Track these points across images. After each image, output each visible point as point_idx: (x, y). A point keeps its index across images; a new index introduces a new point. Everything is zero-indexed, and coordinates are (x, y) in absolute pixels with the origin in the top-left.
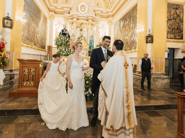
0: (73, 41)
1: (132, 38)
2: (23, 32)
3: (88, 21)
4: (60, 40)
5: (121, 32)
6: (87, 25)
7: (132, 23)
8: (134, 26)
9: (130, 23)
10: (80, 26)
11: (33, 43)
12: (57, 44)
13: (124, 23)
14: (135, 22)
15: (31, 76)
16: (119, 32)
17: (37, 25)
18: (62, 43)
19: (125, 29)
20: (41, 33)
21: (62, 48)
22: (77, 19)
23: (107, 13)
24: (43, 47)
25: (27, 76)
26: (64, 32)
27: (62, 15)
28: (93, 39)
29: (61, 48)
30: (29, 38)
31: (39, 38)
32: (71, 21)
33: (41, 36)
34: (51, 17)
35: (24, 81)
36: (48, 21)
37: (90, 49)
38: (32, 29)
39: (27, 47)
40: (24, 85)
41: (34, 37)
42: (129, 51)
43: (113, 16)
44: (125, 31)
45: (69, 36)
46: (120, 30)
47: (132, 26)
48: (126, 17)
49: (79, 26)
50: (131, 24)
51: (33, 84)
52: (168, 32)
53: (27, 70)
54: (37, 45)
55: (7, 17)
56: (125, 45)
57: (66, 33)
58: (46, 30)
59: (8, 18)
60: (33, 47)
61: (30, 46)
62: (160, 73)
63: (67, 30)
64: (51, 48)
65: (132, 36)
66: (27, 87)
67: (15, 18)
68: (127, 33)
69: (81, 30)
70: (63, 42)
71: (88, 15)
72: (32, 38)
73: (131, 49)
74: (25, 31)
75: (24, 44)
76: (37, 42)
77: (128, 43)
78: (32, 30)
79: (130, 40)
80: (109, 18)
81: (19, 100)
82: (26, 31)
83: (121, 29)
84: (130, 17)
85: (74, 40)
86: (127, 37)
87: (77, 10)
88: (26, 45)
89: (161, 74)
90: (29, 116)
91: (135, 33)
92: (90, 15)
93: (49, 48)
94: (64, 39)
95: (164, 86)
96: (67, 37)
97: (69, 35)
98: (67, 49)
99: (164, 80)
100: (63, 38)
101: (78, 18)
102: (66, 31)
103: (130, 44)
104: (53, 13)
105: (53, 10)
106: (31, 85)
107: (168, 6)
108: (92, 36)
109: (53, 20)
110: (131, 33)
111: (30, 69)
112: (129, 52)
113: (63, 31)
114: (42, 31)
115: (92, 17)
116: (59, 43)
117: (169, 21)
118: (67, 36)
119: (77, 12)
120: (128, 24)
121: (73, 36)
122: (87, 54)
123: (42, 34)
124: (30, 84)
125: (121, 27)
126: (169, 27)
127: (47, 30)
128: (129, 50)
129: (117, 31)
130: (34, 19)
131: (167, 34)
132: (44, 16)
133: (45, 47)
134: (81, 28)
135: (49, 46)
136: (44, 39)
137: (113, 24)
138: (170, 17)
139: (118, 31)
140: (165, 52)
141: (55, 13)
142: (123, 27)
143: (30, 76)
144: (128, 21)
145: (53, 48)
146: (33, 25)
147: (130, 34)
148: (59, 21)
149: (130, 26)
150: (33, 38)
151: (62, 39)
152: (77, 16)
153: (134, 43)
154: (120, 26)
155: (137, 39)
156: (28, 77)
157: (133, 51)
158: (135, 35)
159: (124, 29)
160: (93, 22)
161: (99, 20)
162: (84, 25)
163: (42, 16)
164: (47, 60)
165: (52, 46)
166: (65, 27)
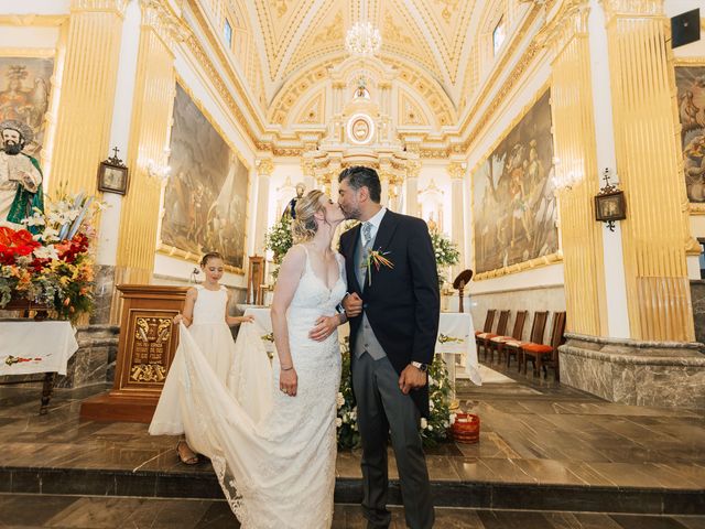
1: (539, 214)
2: (164, 210)
4: (283, 232)
5: (496, 199)
7: (535, 159)
8: (542, 170)
9: (528, 161)
11: (200, 247)
12: (274, 248)
13: (505, 165)
14: (545, 154)
15: (158, 345)
16: (490, 200)
17: (216, 191)
19: (511, 184)
20: (229, 212)
23: (445, 138)
24: (236, 261)
25: (145, 344)
27: (297, 159)
30: (184, 229)
31: (221, 232)
32: (324, 171)
33: (227, 223)
34: (264, 166)
35: (134, 364)
36: (254, 177)
38: (196, 202)
39: (176, 255)
40: (135, 377)
41: (205, 227)
42: (531, 263)
43: (465, 146)
44: (509, 192)
46: (491, 191)
47: (537, 171)
48: (510, 144)
50: (530, 164)
51: (164, 374)
52: (692, 174)
53: (146, 324)
55: (113, 160)
56: (515, 243)
58: (245, 206)
59: (114, 164)
61: (188, 255)
62: (675, 344)
64: (259, 263)
65: (536, 206)
66: (145, 386)
68: (517, 197)
71: (377, 147)
73: (537, 255)
74: (172, 207)
75: (166, 247)
76: (215, 243)
77: (523, 232)
79: (533, 222)
80: (453, 157)
81: (106, 433)
82: (176, 205)
83: (496, 186)
84: (525, 141)
86: (518, 214)
87: (343, 134)
88: (173, 250)
89: (677, 347)
90: (118, 500)
91: (547, 193)
92: (385, 147)
93: (254, 263)
95: (698, 399)
99: (695, 372)
101: (344, 160)
103: (533, 237)
104: (269, 154)
105: (267, 144)
106: (158, 379)
107: (677, 79)
109: (269, 174)
110: (532, 194)
111: (157, 319)
112: (532, 265)
113: (293, 203)
114: (233, 211)
115: (390, 155)
116: (279, 242)
117: (689, 134)
119: (343, 141)
120: (518, 167)
123: (232, 219)
124: (155, 373)
125: (496, 179)
126: (693, 158)
127: (249, 205)
128: (530, 258)
129: (483, 196)
130: (203, 170)
131: (689, 184)
132: (241, 163)
133: (241, 259)
135: (256, 257)
136: (237, 235)
137: (469, 174)
138: (694, 117)
139: (486, 197)
140: (688, 258)
141: (275, 152)
142: (502, 178)
143: (155, 345)
144: (519, 157)
145: (266, 263)
146: (200, 187)
147: (530, 200)
148: (288, 178)
149: (526, 170)
150: (199, 230)
151: (288, 228)
152: (340, 155)
153: (549, 230)
154: (491, 179)
155: (556, 214)
156: (150, 347)
157: (547, 262)
158: (549, 201)
159: (505, 184)
160: (397, 170)
161: (416, 164)
163: (234, 162)
164: (248, 302)
165: (262, 258)
166: (300, 191)
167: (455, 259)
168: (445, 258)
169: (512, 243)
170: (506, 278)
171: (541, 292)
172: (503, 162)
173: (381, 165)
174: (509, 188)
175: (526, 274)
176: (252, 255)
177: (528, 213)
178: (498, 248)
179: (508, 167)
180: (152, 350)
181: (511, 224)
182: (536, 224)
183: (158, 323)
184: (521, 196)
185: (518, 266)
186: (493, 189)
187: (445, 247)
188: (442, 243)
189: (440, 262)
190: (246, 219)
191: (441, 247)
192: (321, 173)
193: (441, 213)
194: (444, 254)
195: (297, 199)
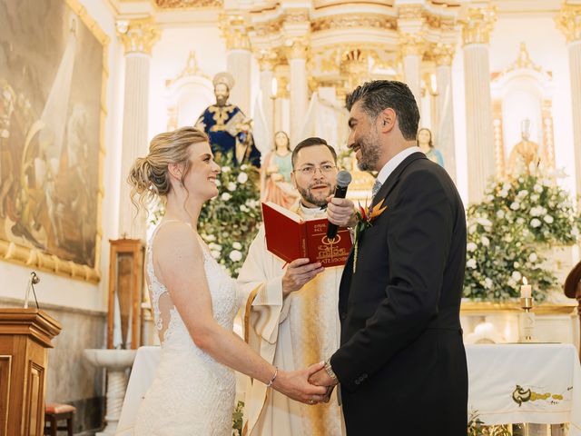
3: (392, 33)
6: (390, 63)
10: (343, 71)
11: (9, 224)
17: (39, 98)
20: (65, 144)
22: (315, 27)
24: (80, 251)
26: (215, 129)
27: (210, 12)
31: (49, 190)
32: (273, 40)
33: (62, 166)
34: (139, 33)
36: (117, 63)
41: (17, 180)
45: (254, 156)
49: (334, 73)
54: (35, 234)
57: (233, 132)
58: (97, 127)
60: (11, 249)
63: (236, 110)
64: (131, 254)
76: (39, 213)
93: (120, 254)
96: (239, 157)
97: (253, 146)
98: (237, 245)
101: (316, 16)
102: (231, 115)
108: (424, 140)
109: (148, 50)
113: (208, 118)
114: (73, 138)
118: (241, 150)
121: (282, 151)
123: (72, 155)
127: (106, 122)
132: (88, 33)
133: (91, 246)
135: (124, 241)
136: (83, 191)
146: (9, 94)
148: (192, 56)
160: (437, 32)
161: (483, 12)
162: (371, 61)
163: (73, 31)
164: (110, 346)
165: (138, 241)
166: (222, 91)
167: (575, 231)
168: (554, 229)
173: (400, 23)
176: (116, 237)
187: (551, 204)
188: (544, 196)
189: (543, 239)
190: (101, 155)
191: (542, 205)
192: (267, 45)
193: (548, 122)
194: (549, 219)
195: (217, 109)
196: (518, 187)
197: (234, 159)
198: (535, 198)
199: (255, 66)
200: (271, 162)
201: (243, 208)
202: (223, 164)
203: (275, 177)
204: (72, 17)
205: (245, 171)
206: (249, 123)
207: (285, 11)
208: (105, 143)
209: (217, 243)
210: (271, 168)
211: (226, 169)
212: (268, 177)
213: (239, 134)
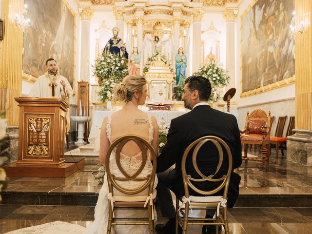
0: (137, 65)
1: (284, 49)
2: (23, 49)
3: (171, 16)
4: (104, 63)
5: (257, 38)
6: (169, 27)
8: (287, 18)
9: (279, 11)
10: (154, 29)
12: (99, 75)
13: (264, 13)
15: (43, 134)
16: (253, 38)
17: (54, 33)
18: (109, 72)
19: (267, 27)
20: (63, 49)
21: (111, 83)
22: (146, 13)
25: (35, 134)
26: (113, 46)
27: (110, 7)
28: (183, 58)
29: (107, 83)
30: (35, 62)
32: (132, 17)
33: (62, 57)
34: (86, 13)
35: (29, 145)
36: (79, 22)
37: (177, 83)
38: (42, 42)
39: (32, 81)
40: (30, 152)
42: (278, 84)
44: (266, 33)
45: (126, 55)
46: (254, 31)
47: (284, 19)
49: (151, 29)
50: (279, 14)
51: (48, 151)
56: (269, 70)
57: (119, 47)
58: (73, 44)
63: (120, 40)
64: (85, 86)
65: (283, 43)
67: (7, 17)
68: (271, 37)
69: (157, 39)
70: (113, 67)
72: (43, 63)
73: (281, 79)
75: (26, 75)
78: (43, 45)
79: (280, 55)
80: (228, 5)
82: (30, 45)
83: (257, 29)
85: (139, 63)
86: (271, 49)
88: (30, 77)
90: (42, 207)
91: (289, 35)
93: (81, 86)
94: (115, 61)
96: (121, 55)
97: (126, 52)
100: (112, 58)
101: (146, 9)
102: (118, 41)
103: (280, 65)
104: (89, 3)
106: (44, 153)
108: (181, 51)
109: (89, 19)
110: (280, 35)
112: (279, 86)
113: (111, 42)
114: (65, 48)
115: (181, 5)
116: (102, 71)
118: (122, 53)
120: (272, 15)
121: (136, 54)
122: (169, 95)
123: (65, 53)
124: (42, 150)
125: (257, 23)
127: (76, 43)
128: (277, 80)
129: (248, 36)
130: (45, 19)
132: (69, 12)
134: (157, 35)
135: (82, 82)
136: (69, 66)
137: (239, 18)
139: (250, 36)
141: (93, 2)
142: (262, 23)
143: (41, 134)
144: (273, 8)
145: (90, 86)
146: (44, 31)
147: (279, 39)
148: (104, 22)
149: (277, 18)
151: (109, 61)
152: (143, 5)
153: (289, 61)
154: (254, 22)
156: (38, 135)
157: (288, 83)
158: (290, 41)
159: (263, 27)
160: (186, 16)
161: (200, 11)
162: (163, 26)
163: (64, 11)
164: (78, 115)
165: (87, 82)
166: (115, 33)
167: (226, 82)
168: (220, 81)
169: (267, 70)
170: (262, 94)
171: (283, 103)
172: (262, 11)
173: (174, 13)
174: (266, 30)
175: (275, 91)
176: (79, 81)
177: (278, 48)
178: (257, 74)
179: (266, 15)
180: (40, 137)
181: (266, 57)
182: (282, 56)
183: (41, 120)
184: (273, 36)
185: (270, 86)
186: (255, 30)
187: (219, 73)
188: (217, 70)
189: (216, 84)
190: (74, 54)
191: (217, 73)
192: (129, 18)
193: (218, 48)
194: (218, 78)
195: (114, 39)
196: (209, 67)
197: (120, 56)
198: (214, 71)
199: (125, 26)
200: (132, 56)
201: (122, 72)
202: (116, 57)
203: (133, 62)
204: (64, 5)
205: (123, 60)
206: (124, 44)
207: (136, 7)
208: (76, 50)
209: (114, 82)
210: (132, 59)
211: (117, 59)
212: (131, 62)
213: (121, 48)
